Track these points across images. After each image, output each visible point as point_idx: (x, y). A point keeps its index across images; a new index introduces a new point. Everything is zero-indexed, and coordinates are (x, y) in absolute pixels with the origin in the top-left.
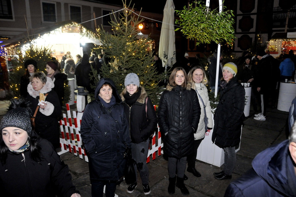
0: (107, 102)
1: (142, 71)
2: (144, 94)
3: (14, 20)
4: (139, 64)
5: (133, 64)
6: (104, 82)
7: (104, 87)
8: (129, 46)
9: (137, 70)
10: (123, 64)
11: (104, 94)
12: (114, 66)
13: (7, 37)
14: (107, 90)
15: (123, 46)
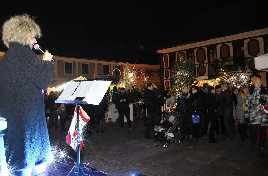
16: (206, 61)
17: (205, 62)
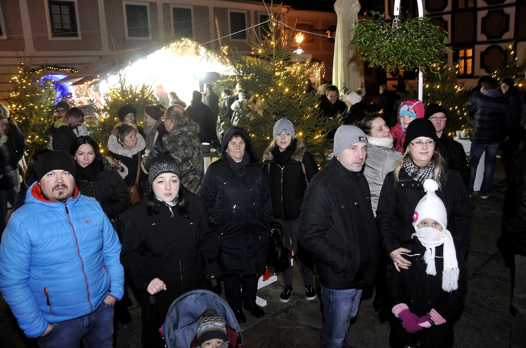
0: (237, 162)
1: (299, 116)
2: (302, 148)
3: (80, 38)
4: (294, 106)
5: (285, 106)
6: (234, 132)
7: (234, 140)
8: (279, 77)
9: (292, 115)
10: (271, 106)
11: (233, 149)
12: (256, 110)
13: (70, 66)
14: (238, 143)
15: (269, 79)
16: (449, 8)
17: (446, 10)
